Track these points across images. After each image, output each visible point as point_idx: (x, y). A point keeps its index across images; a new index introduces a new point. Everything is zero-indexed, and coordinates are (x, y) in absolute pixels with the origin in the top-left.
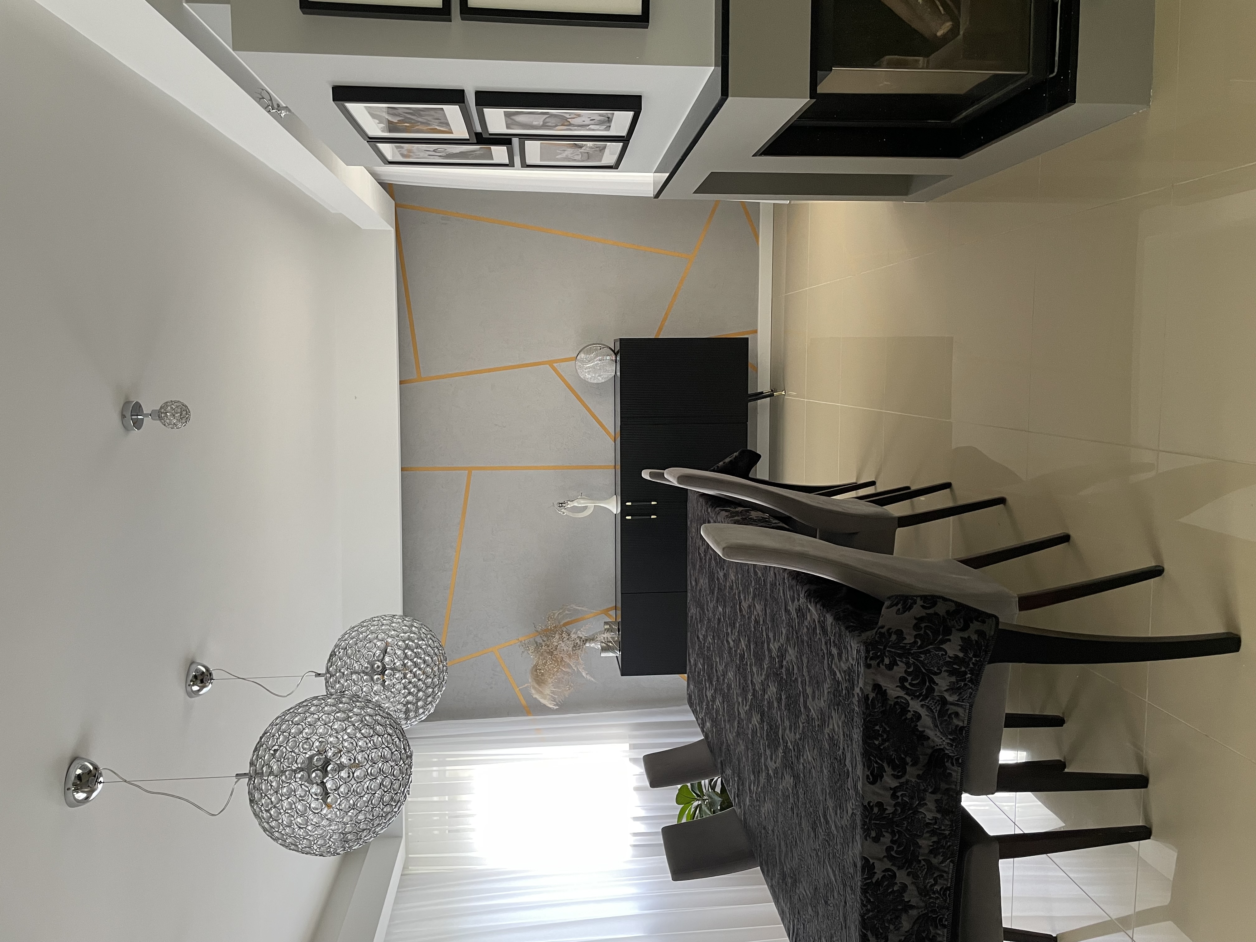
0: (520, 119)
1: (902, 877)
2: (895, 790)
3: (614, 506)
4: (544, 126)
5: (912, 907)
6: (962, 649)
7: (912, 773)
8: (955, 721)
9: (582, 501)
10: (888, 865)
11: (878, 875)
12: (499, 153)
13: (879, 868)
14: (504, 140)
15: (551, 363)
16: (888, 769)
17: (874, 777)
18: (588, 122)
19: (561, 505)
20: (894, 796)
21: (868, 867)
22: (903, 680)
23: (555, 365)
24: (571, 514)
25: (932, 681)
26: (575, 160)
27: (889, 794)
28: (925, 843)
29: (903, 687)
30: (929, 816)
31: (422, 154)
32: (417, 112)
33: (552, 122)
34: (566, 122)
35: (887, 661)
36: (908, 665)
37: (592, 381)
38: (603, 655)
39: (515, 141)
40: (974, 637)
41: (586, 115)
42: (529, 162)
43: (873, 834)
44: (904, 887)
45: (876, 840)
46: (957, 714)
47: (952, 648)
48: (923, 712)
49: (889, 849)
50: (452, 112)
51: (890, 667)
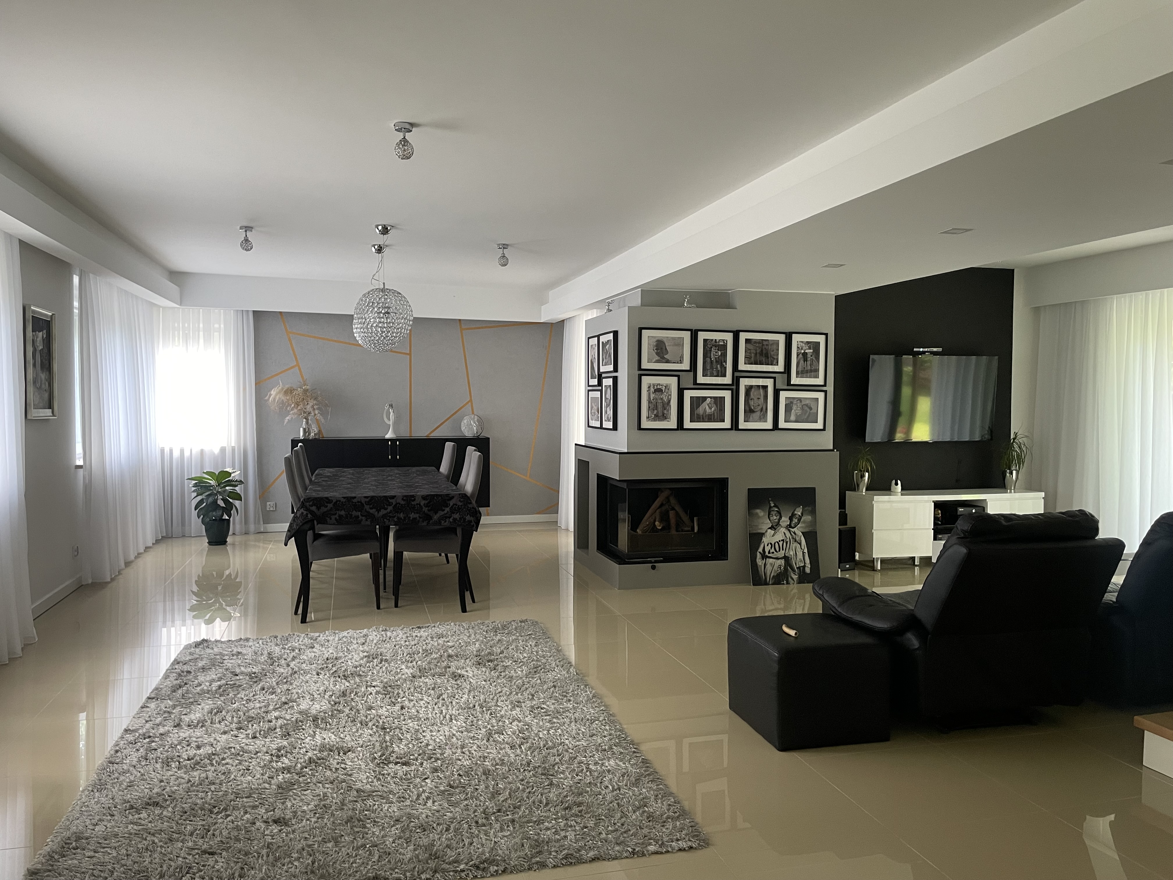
0: (609, 390)
1: (390, 508)
2: (420, 504)
3: (389, 435)
4: (606, 398)
5: (378, 513)
6: (468, 521)
7: (425, 509)
8: (443, 522)
9: (393, 418)
10: (394, 504)
11: (390, 501)
13: (393, 501)
15: (471, 401)
16: (426, 502)
17: (424, 498)
18: (608, 413)
19: (391, 406)
20: (417, 504)
21: (393, 497)
22: (456, 505)
23: (470, 403)
24: (385, 411)
25: (457, 513)
27: (418, 502)
28: (402, 515)
29: (454, 504)
30: (411, 516)
31: (593, 354)
32: (610, 356)
33: (608, 401)
35: (462, 500)
36: (461, 506)
37: (462, 423)
38: (301, 429)
40: (472, 524)
41: (610, 413)
43: (405, 498)
44: (386, 509)
45: (403, 499)
46: (445, 522)
47: (468, 518)
48: (446, 512)
49: (399, 504)
51: (460, 501)
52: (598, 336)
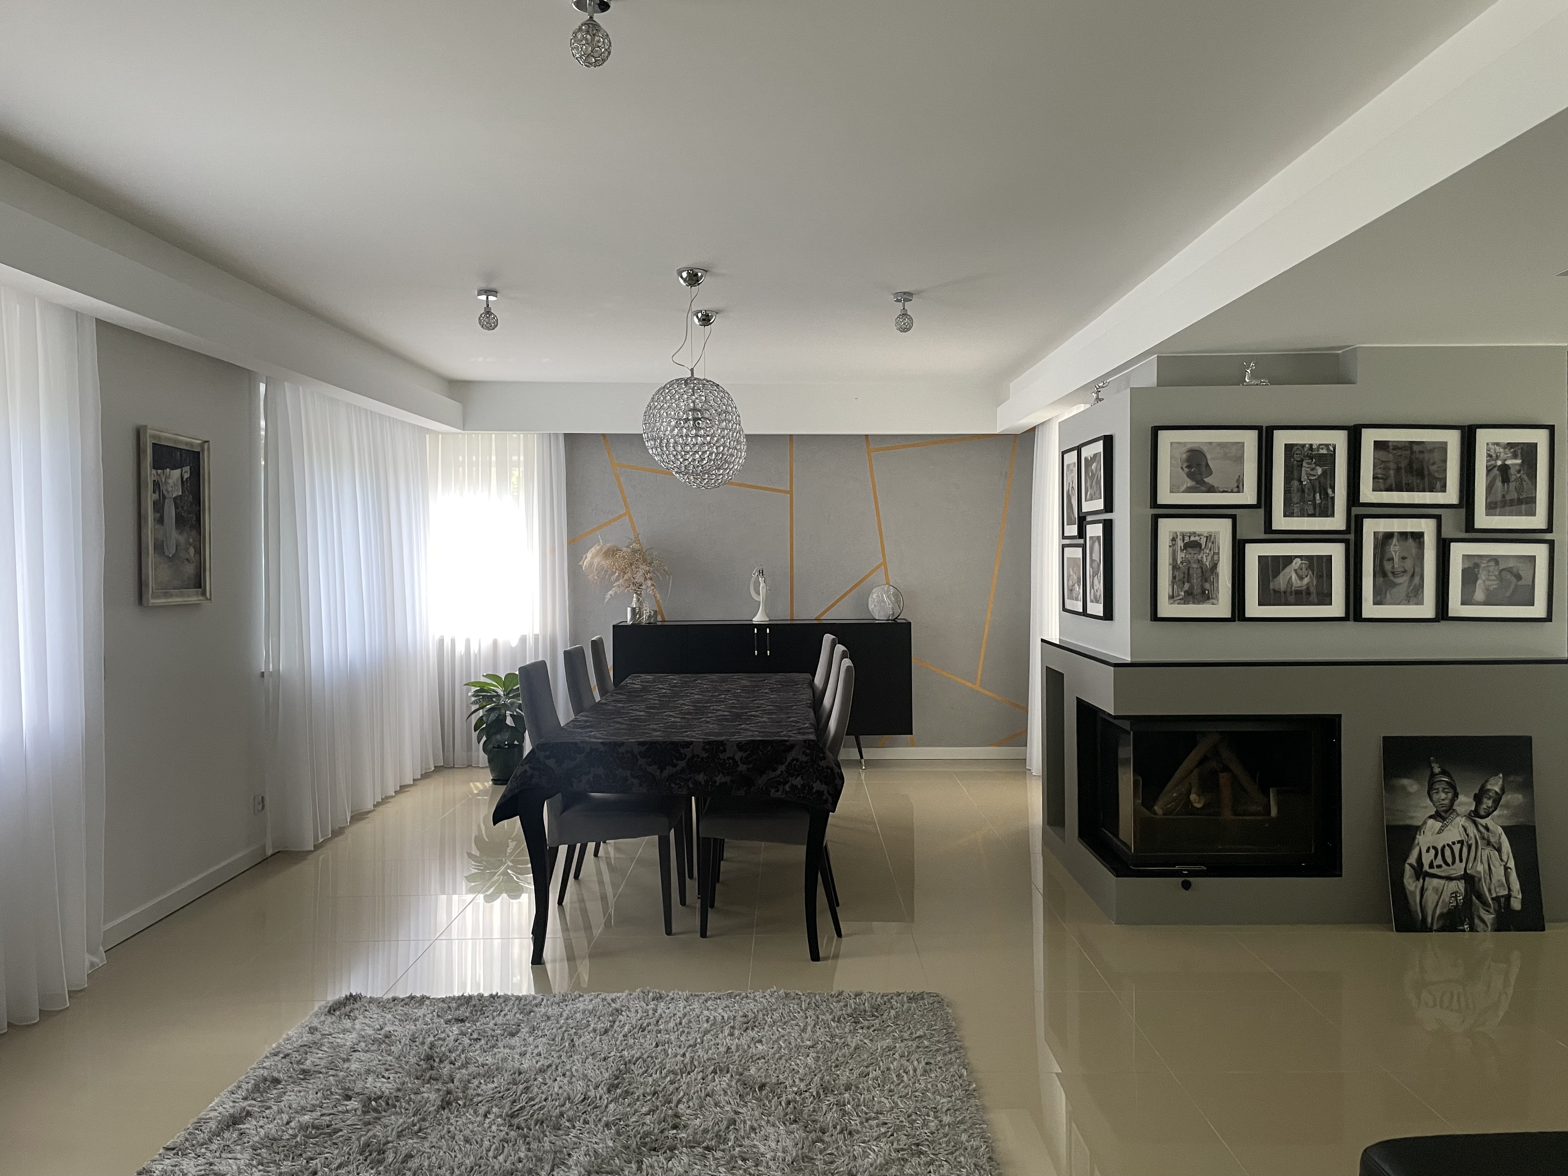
0: (1097, 544)
1: (682, 764)
2: (733, 759)
3: (759, 618)
4: (1092, 561)
5: (661, 772)
6: (817, 791)
7: (742, 768)
8: (773, 791)
9: (765, 590)
10: (689, 756)
11: (682, 751)
12: (1073, 530)
13: (687, 752)
14: (1082, 533)
15: (884, 563)
16: (745, 755)
17: (741, 746)
18: (1095, 588)
19: (761, 572)
20: (729, 758)
21: (688, 744)
22: (797, 760)
23: (883, 567)
24: (753, 580)
25: (798, 776)
26: (1068, 581)
27: (731, 755)
28: (701, 777)
29: (793, 760)
30: (718, 779)
31: (1070, 478)
32: (1098, 482)
33: (1095, 565)
34: (1095, 574)
35: (808, 751)
36: (806, 762)
37: (870, 599)
38: (629, 609)
39: (1081, 541)
40: (824, 797)
41: (1100, 586)
42: (1066, 549)
43: (707, 747)
44: (675, 766)
45: (704, 749)
46: (777, 791)
47: (817, 786)
48: (778, 772)
49: (698, 756)
50: (1099, 504)
51: (804, 753)
52: (1079, 449)
